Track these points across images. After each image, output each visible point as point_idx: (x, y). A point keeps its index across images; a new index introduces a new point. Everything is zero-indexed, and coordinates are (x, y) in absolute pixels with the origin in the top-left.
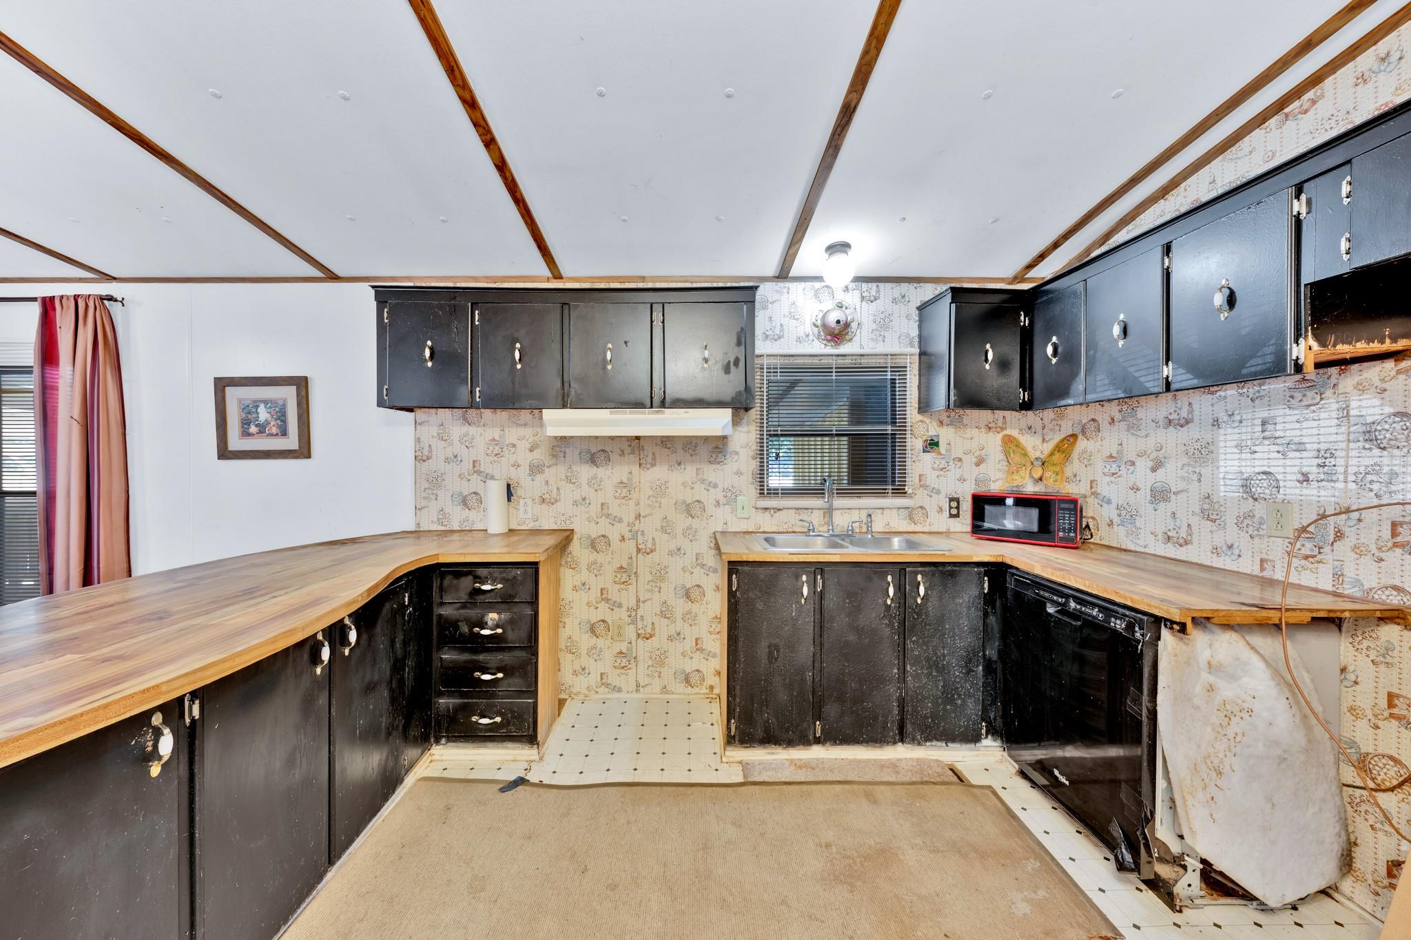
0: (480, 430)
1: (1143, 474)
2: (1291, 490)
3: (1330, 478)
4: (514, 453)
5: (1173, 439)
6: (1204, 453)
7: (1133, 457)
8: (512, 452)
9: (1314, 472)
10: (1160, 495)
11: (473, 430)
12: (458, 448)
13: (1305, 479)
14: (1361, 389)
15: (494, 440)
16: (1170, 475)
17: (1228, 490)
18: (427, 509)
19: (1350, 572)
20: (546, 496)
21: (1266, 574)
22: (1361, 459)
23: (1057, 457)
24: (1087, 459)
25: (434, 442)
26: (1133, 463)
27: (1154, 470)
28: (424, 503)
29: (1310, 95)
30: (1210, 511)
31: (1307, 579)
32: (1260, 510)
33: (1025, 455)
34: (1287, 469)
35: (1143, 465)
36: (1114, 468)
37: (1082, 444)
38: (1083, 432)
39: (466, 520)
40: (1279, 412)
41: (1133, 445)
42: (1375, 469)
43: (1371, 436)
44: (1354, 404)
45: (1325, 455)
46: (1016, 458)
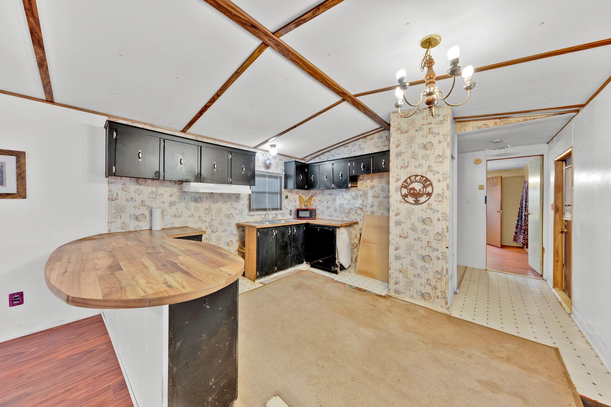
0: (146, 187)
1: (325, 204)
2: (346, 206)
4: (162, 197)
5: (330, 197)
6: (334, 200)
8: (161, 197)
9: (348, 203)
10: (328, 208)
11: (141, 187)
12: (133, 195)
14: (353, 191)
15: (152, 192)
16: (329, 204)
17: (338, 206)
18: (115, 223)
19: (352, 217)
20: (177, 214)
21: (343, 220)
22: (352, 201)
23: (309, 200)
24: (315, 201)
25: (120, 192)
26: (323, 202)
27: (327, 203)
28: (113, 220)
29: (347, 145)
30: (335, 210)
31: (348, 219)
32: (342, 209)
33: (303, 200)
34: (345, 203)
35: (325, 202)
37: (314, 198)
38: (314, 195)
39: (138, 226)
41: (323, 198)
42: (354, 203)
43: (354, 198)
44: (352, 193)
45: (349, 200)
46: (301, 201)
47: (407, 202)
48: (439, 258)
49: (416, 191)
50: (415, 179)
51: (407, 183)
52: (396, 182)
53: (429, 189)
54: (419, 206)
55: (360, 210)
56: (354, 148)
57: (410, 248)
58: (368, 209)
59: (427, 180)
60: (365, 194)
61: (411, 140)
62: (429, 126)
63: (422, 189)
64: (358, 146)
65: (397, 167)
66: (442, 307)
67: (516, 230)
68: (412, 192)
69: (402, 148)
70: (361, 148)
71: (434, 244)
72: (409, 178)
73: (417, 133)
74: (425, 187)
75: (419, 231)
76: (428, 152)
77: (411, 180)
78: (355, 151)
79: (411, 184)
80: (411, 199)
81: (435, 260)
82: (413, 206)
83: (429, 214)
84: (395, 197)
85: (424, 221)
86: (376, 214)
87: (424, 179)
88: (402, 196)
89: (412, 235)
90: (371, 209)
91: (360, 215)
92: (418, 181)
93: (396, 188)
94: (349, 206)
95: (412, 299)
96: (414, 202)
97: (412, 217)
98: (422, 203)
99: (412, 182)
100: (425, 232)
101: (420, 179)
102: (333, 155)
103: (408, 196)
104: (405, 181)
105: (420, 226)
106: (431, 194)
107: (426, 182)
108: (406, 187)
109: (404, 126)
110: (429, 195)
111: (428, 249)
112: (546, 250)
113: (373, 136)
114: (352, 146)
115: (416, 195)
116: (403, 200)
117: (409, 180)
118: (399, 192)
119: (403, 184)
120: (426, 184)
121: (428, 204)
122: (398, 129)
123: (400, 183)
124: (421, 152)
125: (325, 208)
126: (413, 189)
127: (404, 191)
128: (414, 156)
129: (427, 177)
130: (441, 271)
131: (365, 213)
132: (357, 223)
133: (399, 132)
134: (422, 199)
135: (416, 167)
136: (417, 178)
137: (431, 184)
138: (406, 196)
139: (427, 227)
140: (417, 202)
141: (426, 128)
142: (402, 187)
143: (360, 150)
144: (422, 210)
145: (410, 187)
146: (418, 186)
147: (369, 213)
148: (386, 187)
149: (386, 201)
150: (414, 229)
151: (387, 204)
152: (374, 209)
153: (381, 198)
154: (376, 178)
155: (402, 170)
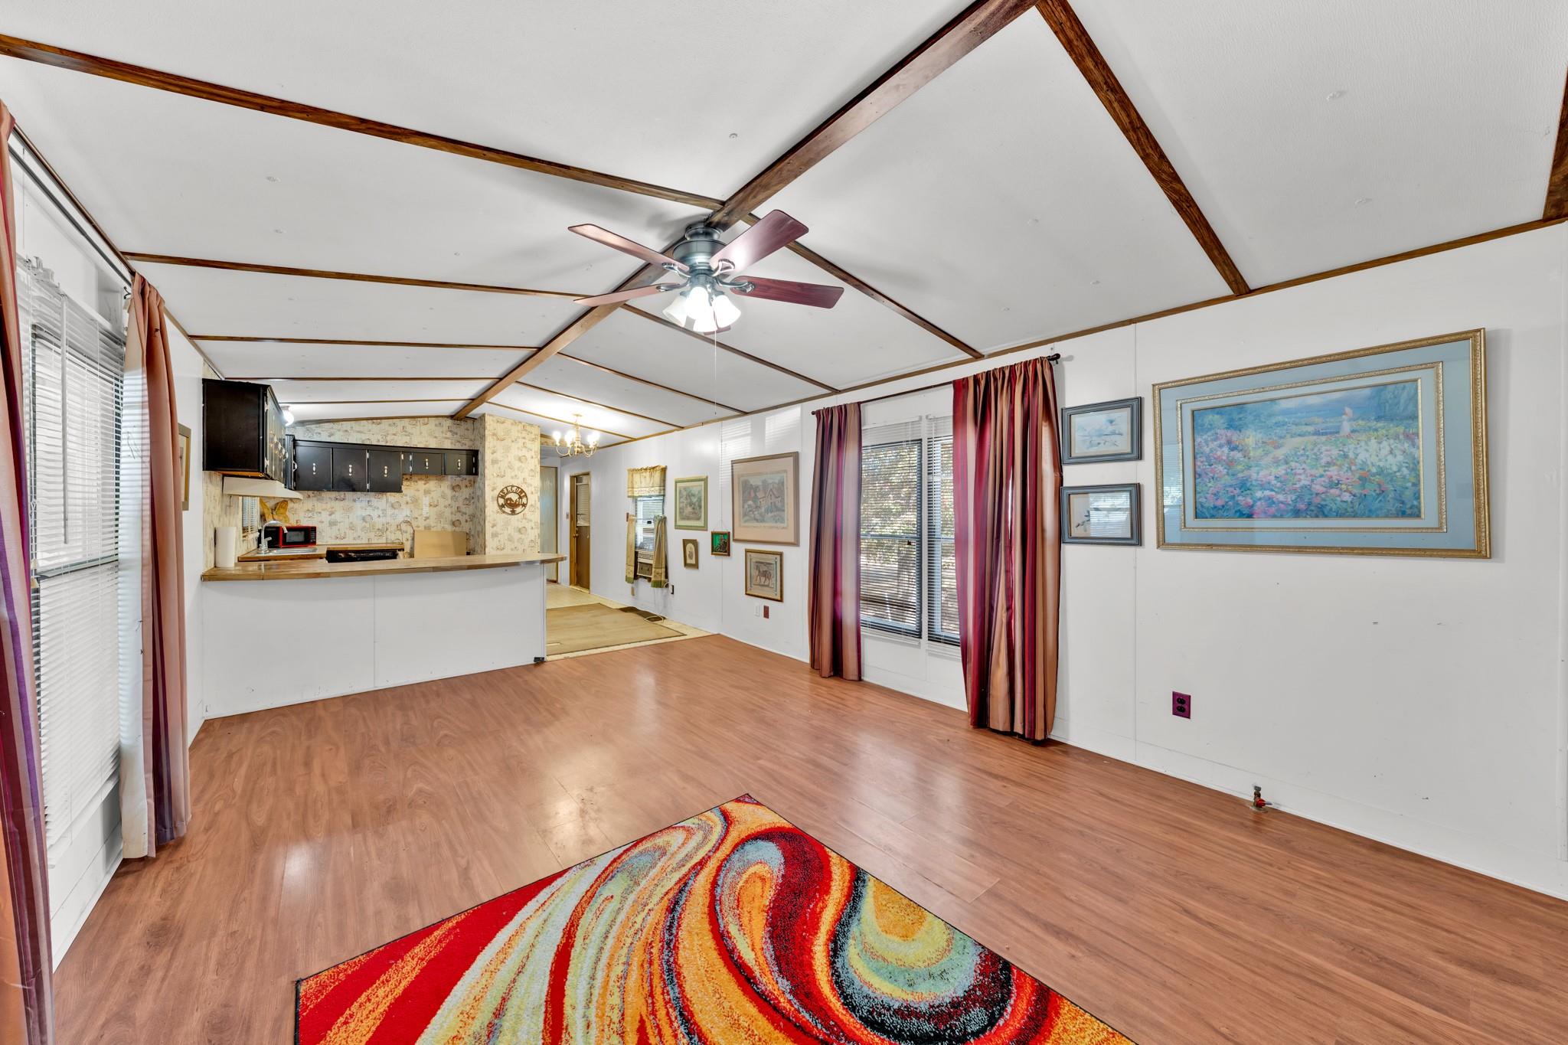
1: (325, 517)
2: (376, 519)
3: (385, 516)
5: (338, 505)
6: (349, 510)
7: (320, 511)
9: (381, 515)
10: (332, 524)
13: (379, 516)
16: (337, 516)
17: (358, 520)
19: (389, 537)
21: (369, 542)
22: (390, 511)
24: (295, 512)
27: (330, 515)
30: (352, 527)
31: (380, 541)
32: (367, 525)
34: (374, 514)
36: (310, 515)
37: (291, 505)
40: (373, 499)
41: (319, 506)
42: (393, 514)
43: (392, 506)
44: (390, 499)
45: (384, 511)
47: (504, 512)
49: (513, 501)
50: (511, 489)
51: (504, 493)
52: (493, 490)
53: (524, 500)
54: (515, 516)
55: (405, 524)
56: (393, 430)
58: (422, 523)
59: (522, 491)
60: (415, 501)
61: (507, 449)
62: (524, 440)
63: (518, 500)
64: (400, 428)
65: (493, 475)
68: (509, 502)
69: (498, 455)
70: (406, 432)
72: (506, 488)
73: (513, 444)
74: (520, 498)
75: (516, 540)
76: (523, 465)
77: (507, 490)
78: (394, 435)
80: (507, 510)
82: (510, 517)
83: (524, 523)
84: (491, 508)
85: (520, 531)
86: (432, 529)
87: (519, 490)
88: (499, 506)
89: (509, 546)
90: (425, 523)
91: (406, 532)
92: (514, 491)
93: (493, 498)
94: (383, 520)
96: (510, 512)
97: (509, 528)
98: (518, 513)
99: (508, 493)
100: (520, 540)
101: (516, 490)
102: (346, 431)
103: (505, 506)
104: (502, 491)
105: (516, 536)
106: (526, 504)
107: (521, 493)
108: (502, 497)
109: (501, 434)
110: (524, 505)
114: (390, 425)
115: (513, 505)
116: (499, 510)
117: (505, 490)
118: (496, 502)
119: (499, 494)
120: (521, 495)
121: (524, 514)
122: (494, 434)
123: (496, 492)
124: (517, 464)
125: (326, 524)
126: (510, 499)
127: (501, 501)
128: (510, 467)
129: (522, 488)
131: (415, 529)
133: (495, 438)
134: (518, 509)
135: (512, 478)
137: (526, 496)
138: (503, 506)
139: (523, 536)
140: (513, 513)
141: (521, 441)
142: (498, 496)
144: (518, 520)
145: (507, 497)
146: (514, 497)
147: (422, 528)
148: (449, 493)
149: (448, 511)
150: (510, 539)
151: (450, 515)
152: (431, 522)
153: (441, 507)
154: (433, 480)
155: (498, 478)
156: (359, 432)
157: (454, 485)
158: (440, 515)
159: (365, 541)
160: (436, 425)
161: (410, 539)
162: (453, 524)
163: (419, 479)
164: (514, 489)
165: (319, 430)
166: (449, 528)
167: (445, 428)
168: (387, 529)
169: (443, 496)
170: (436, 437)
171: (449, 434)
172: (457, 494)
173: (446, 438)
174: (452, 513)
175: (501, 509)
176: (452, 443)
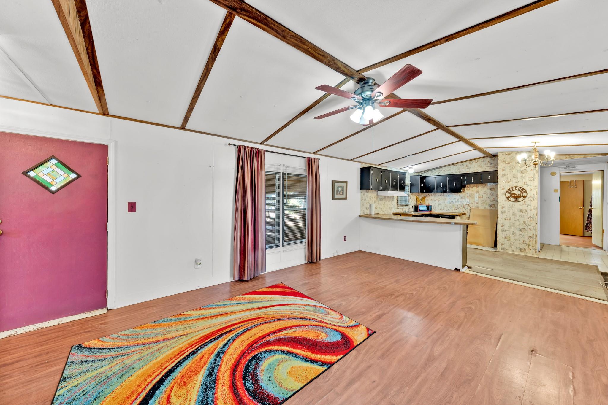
1: (437, 202)
2: (455, 203)
3: (458, 202)
5: (441, 198)
6: (445, 199)
7: (435, 200)
9: (457, 201)
10: (439, 204)
12: (366, 198)
13: (456, 202)
16: (441, 202)
17: (448, 204)
19: (460, 211)
21: (452, 212)
22: (460, 200)
23: (423, 200)
24: (428, 200)
25: (363, 196)
26: (435, 201)
27: (438, 201)
30: (446, 206)
31: (456, 212)
32: (452, 205)
34: (454, 201)
36: (432, 201)
37: (426, 198)
38: (427, 196)
40: (454, 195)
41: (435, 198)
43: (462, 198)
44: (460, 195)
45: (458, 200)
46: (418, 200)
47: (510, 201)
48: (531, 230)
49: (516, 195)
50: (515, 188)
51: (510, 191)
52: (503, 190)
53: (525, 194)
54: (518, 203)
55: (466, 205)
56: (462, 167)
57: (512, 225)
58: (474, 205)
59: (523, 189)
60: (472, 196)
61: (513, 168)
63: (520, 194)
65: (503, 182)
66: (533, 254)
67: (587, 222)
68: (513, 195)
69: (506, 172)
70: (468, 167)
71: (528, 223)
72: (512, 188)
73: (517, 164)
74: (522, 193)
75: (518, 216)
76: (524, 175)
77: (512, 189)
78: (463, 169)
79: (512, 191)
81: (528, 231)
82: (514, 203)
83: (525, 207)
84: (502, 199)
85: (521, 211)
86: (480, 208)
87: (521, 189)
88: (507, 198)
89: (513, 219)
90: (476, 205)
91: (467, 209)
92: (518, 189)
93: (502, 194)
94: (458, 204)
95: (513, 252)
96: (515, 201)
97: (514, 209)
98: (520, 201)
99: (513, 190)
100: (522, 217)
101: (519, 188)
102: (444, 170)
103: (511, 198)
104: (509, 190)
105: (519, 213)
106: (526, 196)
108: (509, 193)
109: (508, 160)
110: (525, 197)
111: (524, 225)
112: (605, 231)
113: (478, 160)
114: (461, 165)
115: (516, 197)
116: (507, 200)
117: (511, 189)
118: (505, 195)
119: (507, 191)
120: (523, 191)
121: (524, 202)
122: (504, 161)
123: (505, 191)
124: (519, 175)
125: (437, 204)
126: (514, 194)
127: (508, 195)
128: (515, 176)
129: (523, 188)
130: (533, 236)
131: (472, 207)
132: (465, 214)
133: (504, 163)
134: (520, 199)
135: (516, 182)
136: (516, 188)
137: (526, 192)
138: (509, 197)
139: (524, 214)
140: (516, 201)
142: (506, 193)
143: (467, 168)
144: (520, 205)
145: (512, 193)
146: (517, 193)
147: (474, 207)
148: (488, 192)
149: (488, 200)
150: (514, 215)
151: (489, 202)
152: (479, 205)
153: (484, 198)
154: (480, 186)
155: (506, 183)
156: (448, 170)
157: (491, 188)
158: (484, 202)
159: (450, 211)
160: (482, 162)
161: (469, 212)
162: (491, 206)
163: (473, 186)
164: (517, 188)
165: (435, 172)
166: (488, 208)
167: (487, 162)
168: (459, 207)
169: (486, 193)
170: (482, 167)
171: (489, 165)
172: (493, 192)
173: (487, 167)
174: (490, 201)
175: (508, 199)
176: (490, 168)
